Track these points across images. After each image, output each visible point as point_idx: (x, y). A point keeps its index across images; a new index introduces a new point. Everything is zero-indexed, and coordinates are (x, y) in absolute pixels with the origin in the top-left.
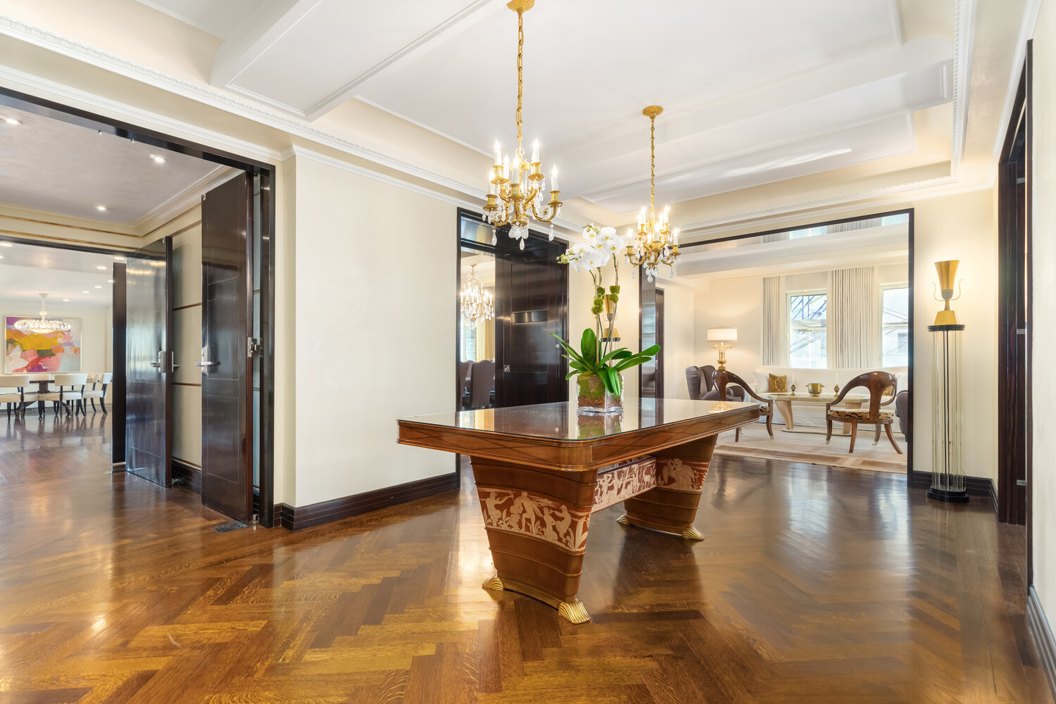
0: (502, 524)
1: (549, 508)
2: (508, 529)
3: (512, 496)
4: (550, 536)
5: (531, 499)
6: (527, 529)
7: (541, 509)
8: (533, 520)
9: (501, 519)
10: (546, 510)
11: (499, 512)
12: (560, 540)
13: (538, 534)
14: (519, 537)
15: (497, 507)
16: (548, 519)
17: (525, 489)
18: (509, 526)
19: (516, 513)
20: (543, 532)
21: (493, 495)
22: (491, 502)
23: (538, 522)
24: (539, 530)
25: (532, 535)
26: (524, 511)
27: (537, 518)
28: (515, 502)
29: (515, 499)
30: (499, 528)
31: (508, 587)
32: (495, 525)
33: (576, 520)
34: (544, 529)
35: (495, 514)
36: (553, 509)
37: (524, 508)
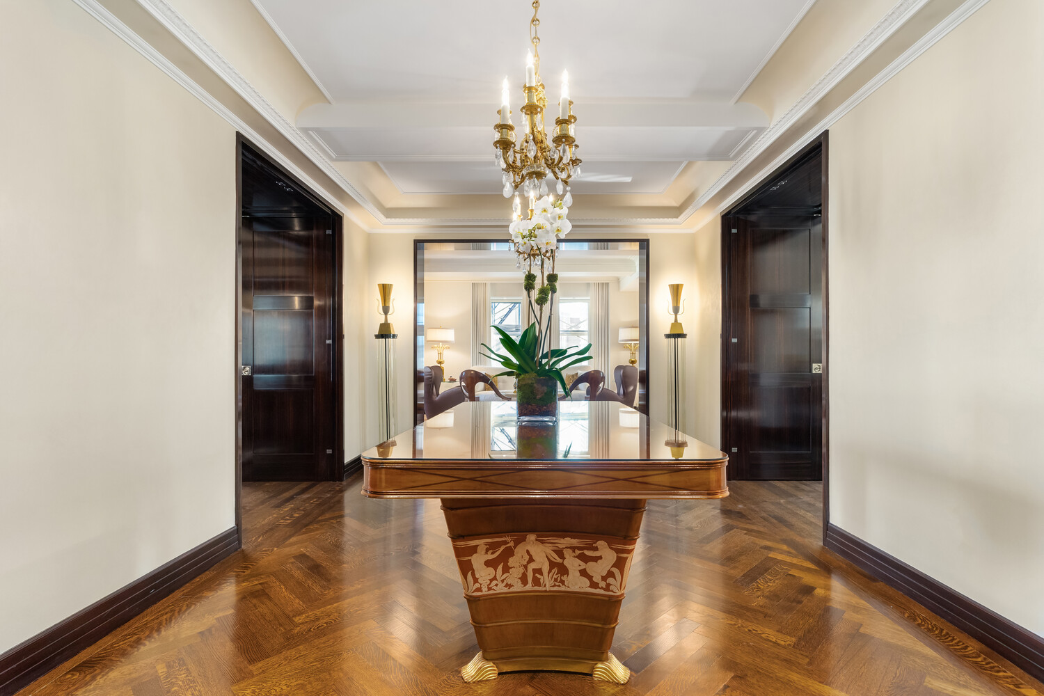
0: (496, 585)
1: (573, 549)
2: (506, 590)
3: (512, 544)
4: (575, 583)
5: (542, 542)
6: (536, 582)
7: (560, 553)
8: (546, 571)
9: (495, 578)
10: (567, 553)
11: (491, 570)
12: (594, 585)
13: (555, 585)
14: (523, 596)
15: (488, 563)
16: (572, 563)
17: (532, 531)
18: (507, 585)
19: (517, 565)
20: (563, 582)
21: (482, 549)
22: (478, 560)
23: (555, 570)
24: (556, 580)
25: (544, 589)
26: (531, 560)
27: (552, 565)
28: (516, 551)
29: (515, 547)
30: (491, 592)
31: (506, 669)
32: (485, 589)
33: (625, 555)
34: (564, 578)
35: (484, 574)
36: (579, 548)
37: (531, 556)
